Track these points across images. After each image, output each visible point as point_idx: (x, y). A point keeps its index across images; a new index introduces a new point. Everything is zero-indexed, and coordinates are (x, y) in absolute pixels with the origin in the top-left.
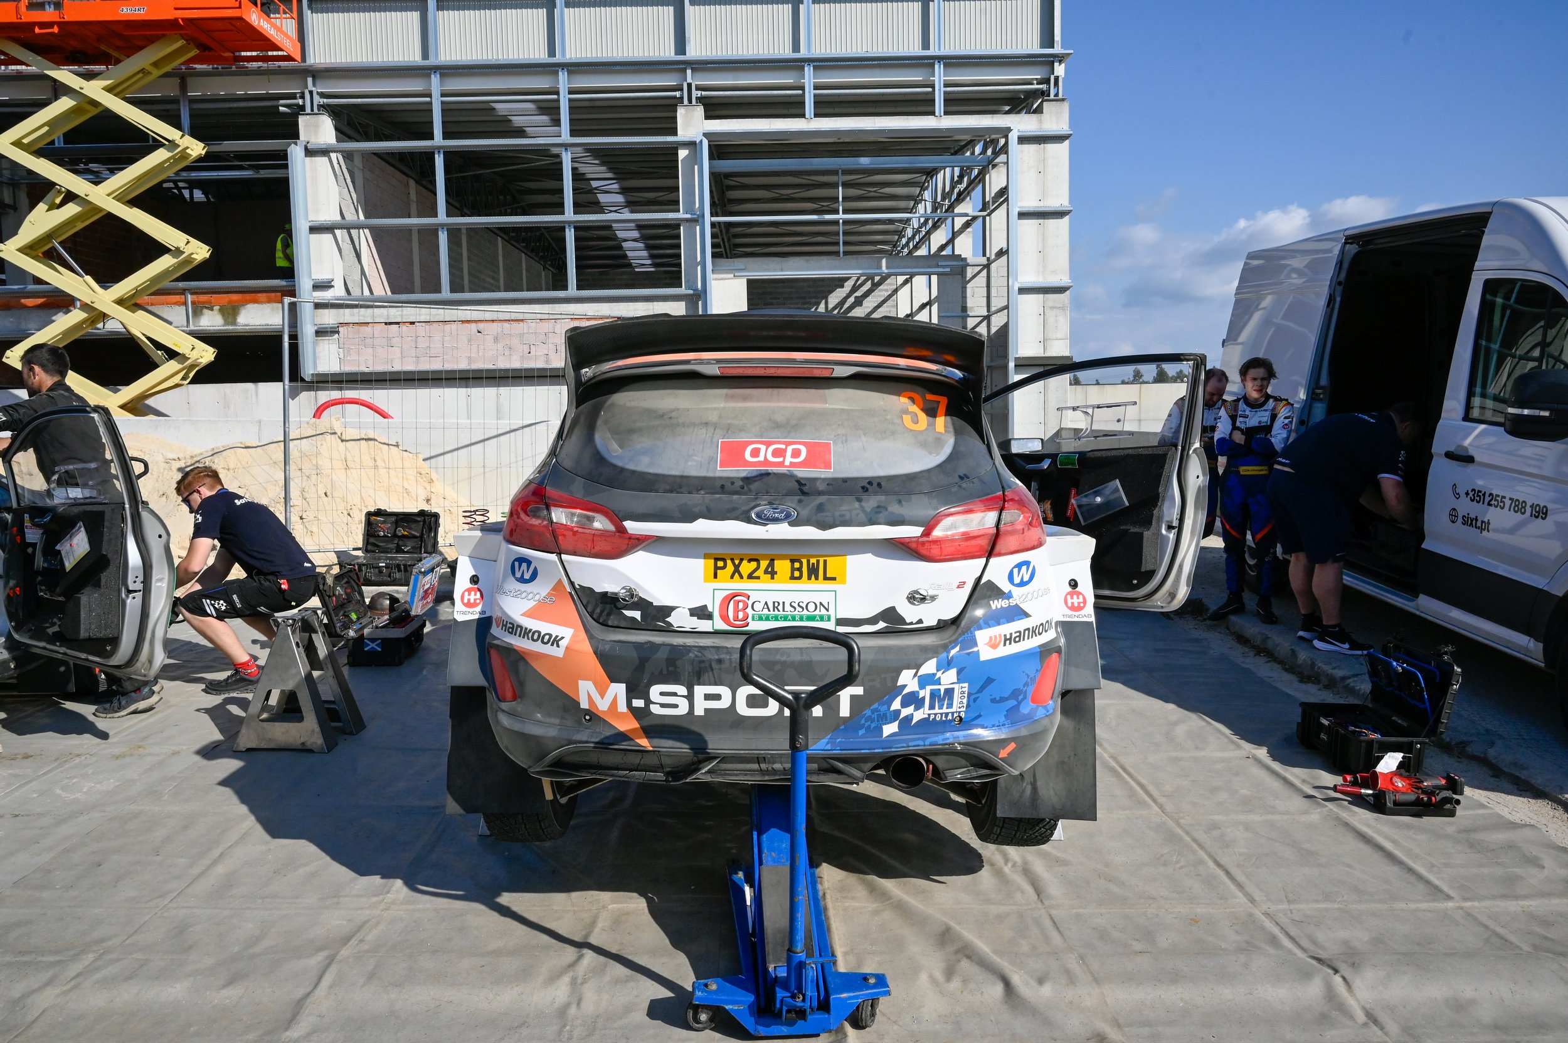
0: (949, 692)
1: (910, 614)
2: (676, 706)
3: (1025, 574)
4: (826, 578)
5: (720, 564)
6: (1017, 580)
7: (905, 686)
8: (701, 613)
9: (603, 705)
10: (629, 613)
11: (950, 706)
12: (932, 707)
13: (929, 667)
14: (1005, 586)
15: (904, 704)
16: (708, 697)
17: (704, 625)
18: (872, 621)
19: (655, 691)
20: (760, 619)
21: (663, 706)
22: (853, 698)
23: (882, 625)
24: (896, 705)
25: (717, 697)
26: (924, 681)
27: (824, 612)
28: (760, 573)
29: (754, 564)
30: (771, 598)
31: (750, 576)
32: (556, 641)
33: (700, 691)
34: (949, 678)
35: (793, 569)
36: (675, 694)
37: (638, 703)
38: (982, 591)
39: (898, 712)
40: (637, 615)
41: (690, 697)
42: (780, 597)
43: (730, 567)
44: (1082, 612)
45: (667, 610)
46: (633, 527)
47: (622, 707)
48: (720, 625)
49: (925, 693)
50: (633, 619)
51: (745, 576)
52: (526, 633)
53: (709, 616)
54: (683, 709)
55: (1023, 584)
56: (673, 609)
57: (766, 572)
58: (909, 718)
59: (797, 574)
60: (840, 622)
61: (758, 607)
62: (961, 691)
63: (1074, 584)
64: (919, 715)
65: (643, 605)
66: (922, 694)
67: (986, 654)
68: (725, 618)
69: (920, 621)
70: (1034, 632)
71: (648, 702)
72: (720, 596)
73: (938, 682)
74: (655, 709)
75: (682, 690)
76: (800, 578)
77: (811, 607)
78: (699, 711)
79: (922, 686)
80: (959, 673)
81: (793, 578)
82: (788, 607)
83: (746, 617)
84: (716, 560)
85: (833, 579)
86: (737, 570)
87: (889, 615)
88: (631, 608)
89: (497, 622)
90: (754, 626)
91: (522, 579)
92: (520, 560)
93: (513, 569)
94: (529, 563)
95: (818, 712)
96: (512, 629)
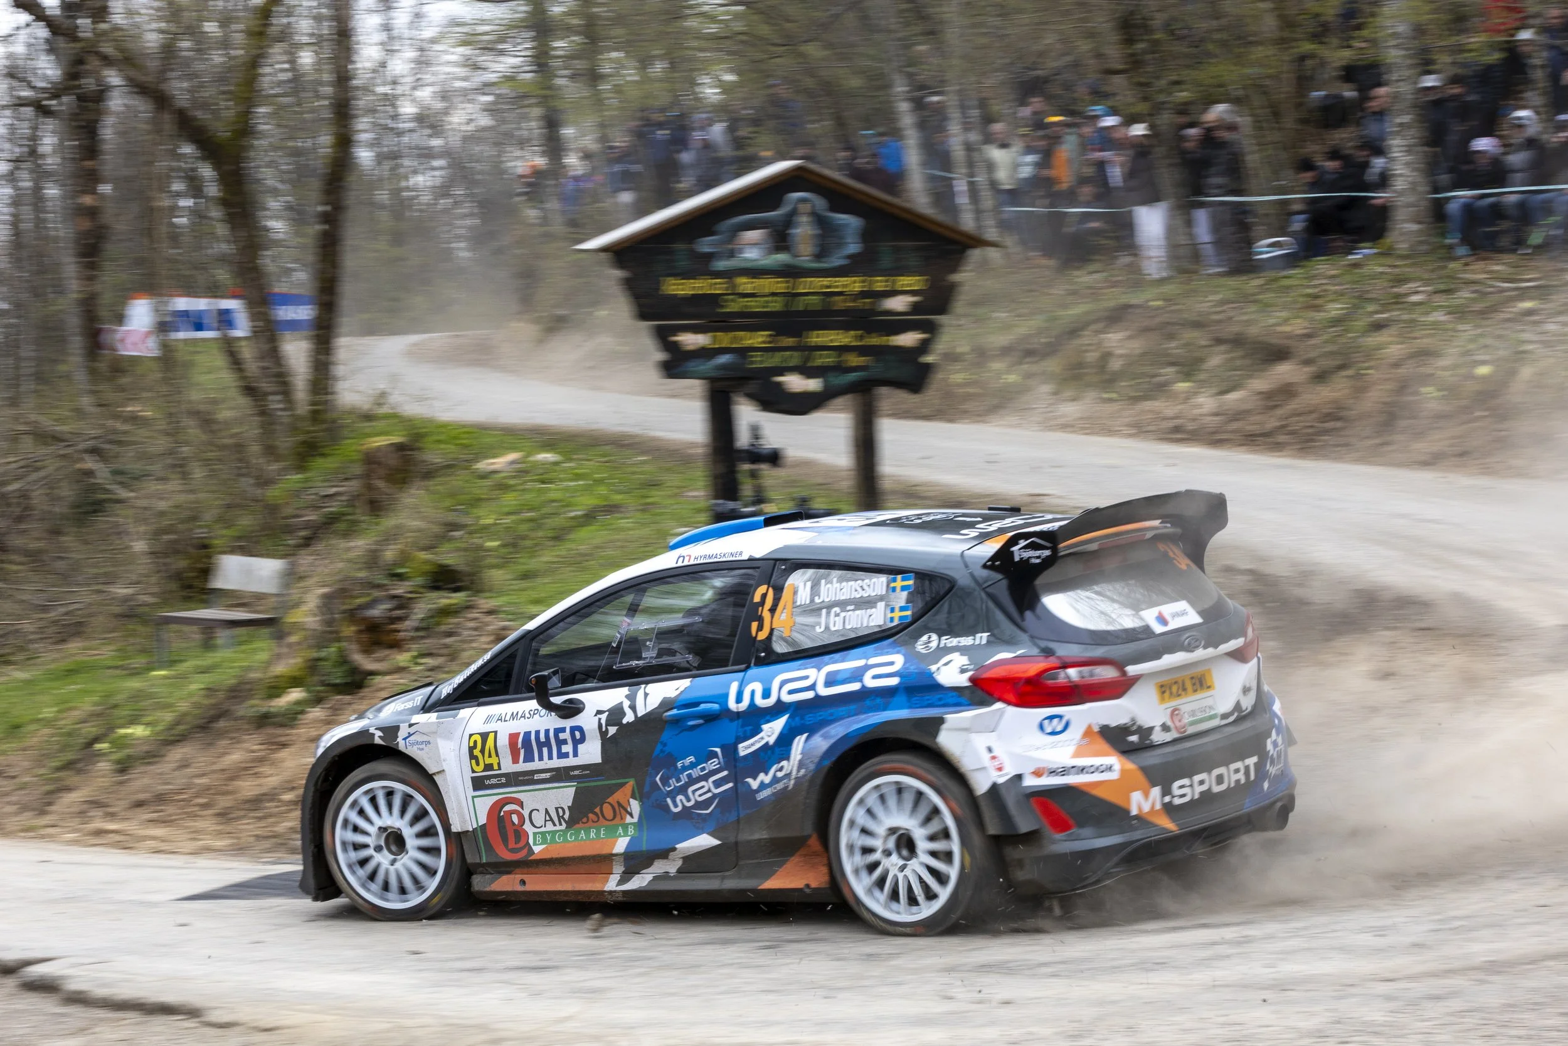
2: (1185, 795)
4: (1207, 688)
5: (1163, 690)
8: (1165, 728)
9: (1146, 807)
10: (1131, 739)
13: (1273, 736)
15: (1270, 765)
16: (1200, 783)
17: (1168, 737)
18: (1234, 712)
19: (1175, 787)
20: (1190, 725)
21: (1179, 797)
22: (1255, 765)
23: (1236, 714)
24: (1267, 765)
25: (1203, 782)
27: (1214, 711)
28: (1180, 691)
29: (1176, 687)
30: (1190, 708)
31: (1179, 695)
32: (1110, 768)
35: (1193, 686)
36: (1184, 786)
37: (1167, 799)
39: (1269, 771)
40: (1134, 738)
41: (1191, 786)
42: (1193, 707)
43: (1168, 692)
45: (1151, 730)
46: (1132, 670)
47: (1158, 806)
48: (1175, 734)
49: (1274, 754)
50: (1136, 743)
52: (1082, 770)
53: (1169, 729)
54: (1189, 797)
56: (1153, 728)
57: (1182, 690)
58: (1272, 774)
59: (1195, 688)
60: (1225, 716)
61: (1186, 715)
65: (1139, 729)
68: (1175, 728)
69: (1247, 708)
71: (1172, 796)
72: (1169, 713)
74: (1175, 801)
75: (1189, 781)
76: (1197, 690)
77: (1208, 709)
78: (1197, 795)
81: (1195, 691)
82: (1199, 714)
83: (1184, 725)
84: (1162, 686)
85: (1209, 687)
86: (1171, 693)
87: (1238, 707)
88: (1133, 734)
89: (1038, 773)
90: (1191, 730)
91: (1053, 733)
92: (1051, 718)
93: (1041, 727)
94: (1060, 717)
95: (1243, 781)
96: (1065, 771)
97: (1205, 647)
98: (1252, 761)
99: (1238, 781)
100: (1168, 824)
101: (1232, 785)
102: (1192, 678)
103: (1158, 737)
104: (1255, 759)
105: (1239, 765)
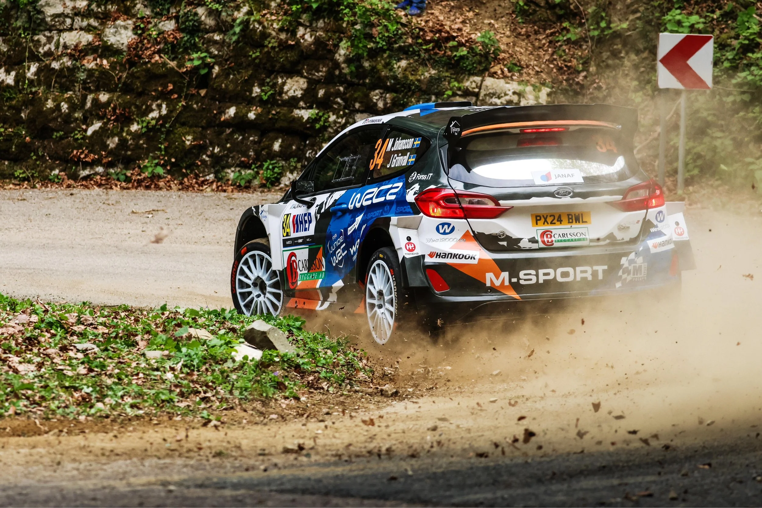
0: (640, 267)
1: (619, 236)
2: (531, 280)
3: (661, 217)
4: (583, 222)
5: (538, 218)
6: (659, 220)
7: (623, 265)
8: (533, 240)
9: (497, 283)
10: (501, 243)
11: (641, 274)
12: (634, 274)
13: (632, 256)
14: (655, 222)
15: (623, 273)
16: (545, 274)
17: (535, 246)
18: (604, 239)
19: (522, 274)
20: (558, 241)
21: (525, 280)
22: (604, 271)
23: (607, 241)
24: (620, 273)
25: (548, 274)
26: (631, 262)
27: (584, 237)
28: (555, 221)
29: (552, 218)
30: (561, 232)
31: (552, 223)
32: (473, 258)
33: (541, 272)
34: (640, 260)
35: (569, 219)
36: (530, 274)
37: (514, 280)
38: (647, 225)
39: (621, 276)
40: (505, 243)
41: (537, 275)
42: (565, 232)
43: (543, 220)
44: (683, 236)
45: (519, 240)
46: (503, 203)
47: (507, 283)
48: (541, 245)
49: (631, 268)
50: (504, 245)
51: (549, 222)
52: (455, 256)
53: (537, 242)
54: (534, 281)
55: (661, 221)
56: (521, 239)
57: (558, 221)
58: (626, 279)
59: (571, 221)
60: (591, 241)
61: (556, 236)
62: (645, 266)
63: (677, 224)
64: (629, 278)
65: (508, 238)
66: (630, 268)
67: (653, 251)
68: (543, 242)
69: (623, 239)
70: (668, 242)
71: (519, 279)
72: (540, 232)
73: (636, 263)
74: (522, 282)
75: (533, 272)
76: (572, 222)
77: (579, 235)
78: (541, 281)
79: (630, 265)
80: (644, 258)
81: (569, 222)
82: (569, 236)
83: (552, 241)
84: (536, 216)
85: (586, 222)
86: (545, 220)
87: (611, 236)
88: (502, 240)
89: (431, 255)
90: (556, 245)
91: (444, 233)
92: (443, 224)
93: (438, 229)
94: (449, 225)
95: (590, 278)
96: (445, 256)
97: (571, 197)
98: (601, 269)
99: (584, 279)
100: (513, 295)
101: (578, 279)
102: (568, 215)
103: (524, 244)
104: (606, 267)
105: (588, 269)
